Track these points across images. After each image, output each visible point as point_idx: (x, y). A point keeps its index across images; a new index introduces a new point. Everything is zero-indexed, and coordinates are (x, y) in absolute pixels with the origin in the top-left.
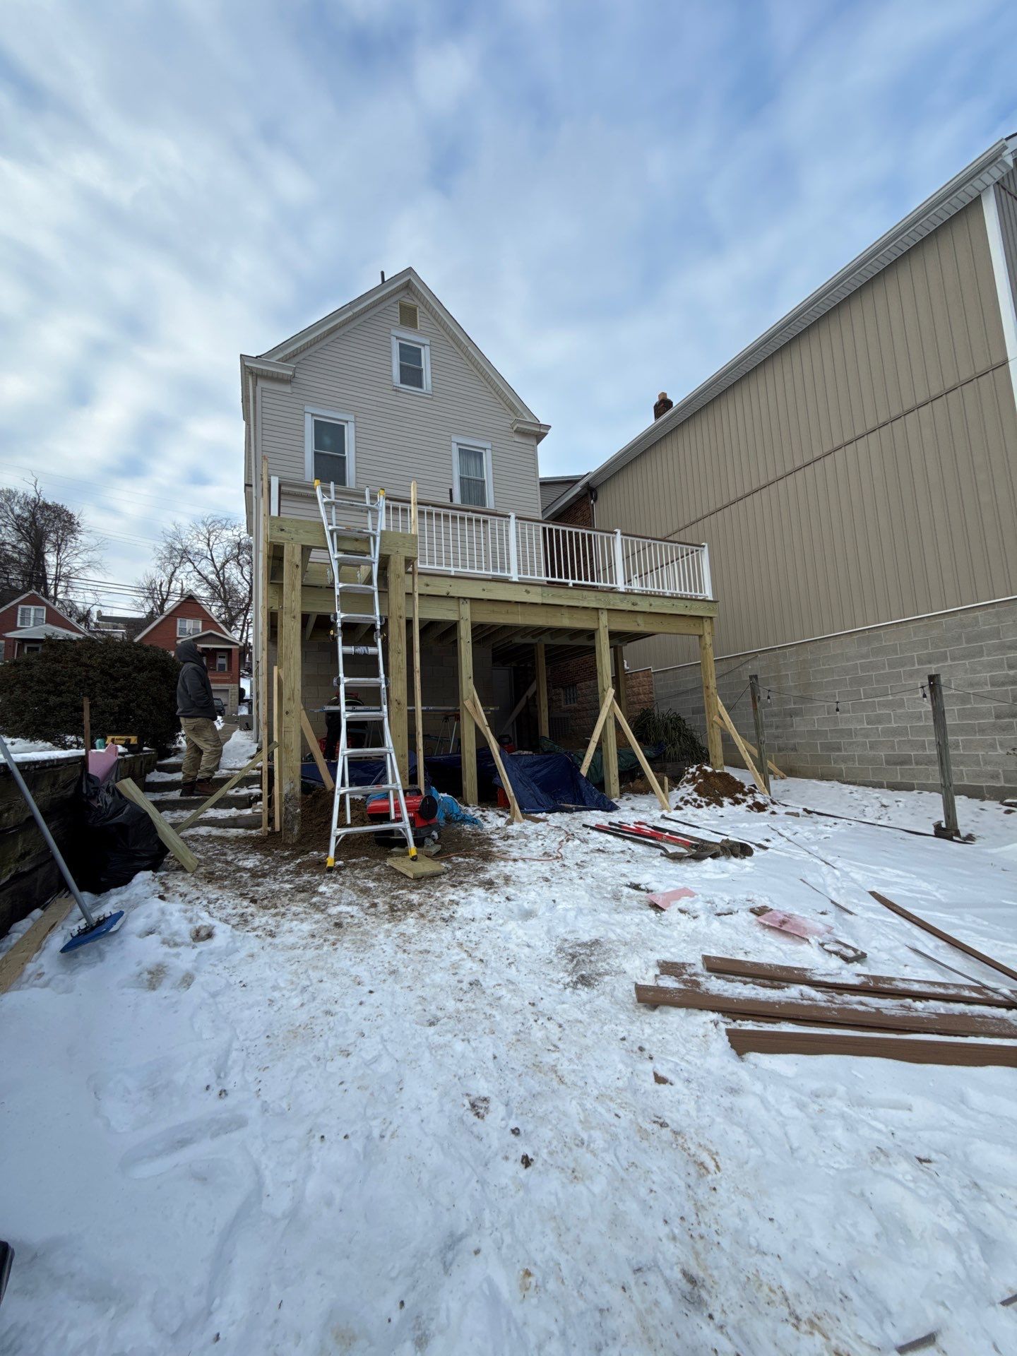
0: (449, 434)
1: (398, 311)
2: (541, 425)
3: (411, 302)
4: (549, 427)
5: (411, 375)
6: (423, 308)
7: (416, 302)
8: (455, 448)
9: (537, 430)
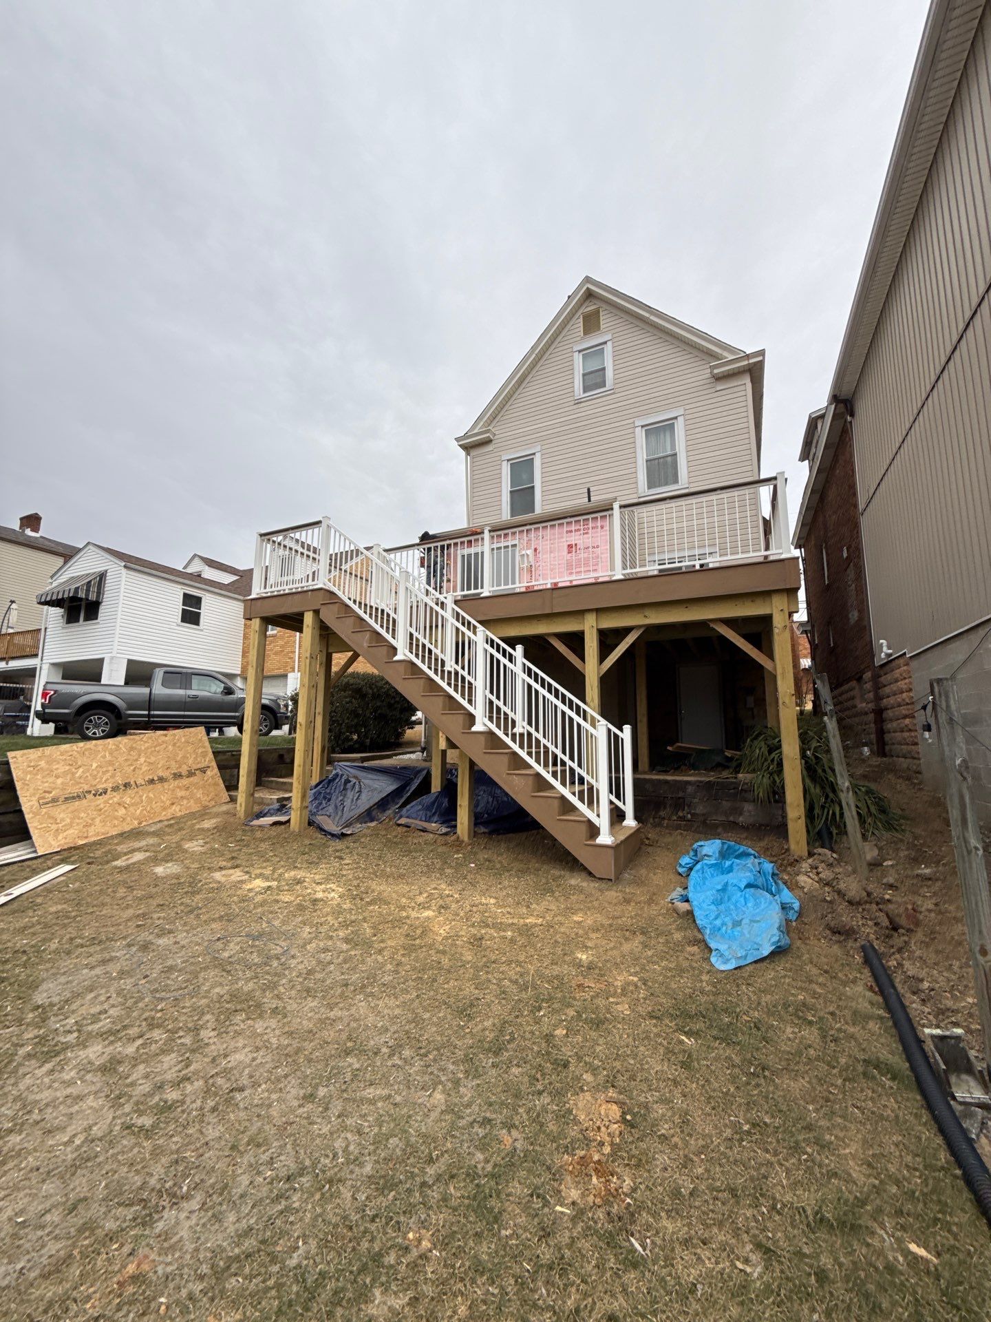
0: (631, 421)
1: (581, 324)
2: (748, 355)
3: (593, 308)
4: (762, 353)
5: (594, 380)
6: (605, 306)
7: (599, 304)
8: (640, 435)
9: (746, 363)
